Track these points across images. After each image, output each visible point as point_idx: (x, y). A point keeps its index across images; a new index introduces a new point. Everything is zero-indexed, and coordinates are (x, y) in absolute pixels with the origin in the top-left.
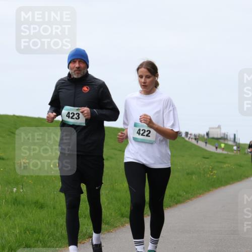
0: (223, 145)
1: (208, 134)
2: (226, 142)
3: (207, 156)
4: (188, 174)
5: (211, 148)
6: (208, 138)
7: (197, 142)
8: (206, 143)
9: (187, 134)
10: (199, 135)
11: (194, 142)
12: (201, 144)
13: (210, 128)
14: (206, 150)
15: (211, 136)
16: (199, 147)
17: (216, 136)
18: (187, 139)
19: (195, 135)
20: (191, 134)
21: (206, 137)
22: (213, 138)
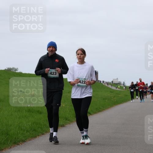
0: (119, 87)
1: (112, 82)
2: (120, 85)
3: (112, 91)
4: (104, 99)
5: (114, 88)
6: (112, 84)
7: (108, 85)
8: (112, 86)
9: (103, 82)
10: (109, 82)
11: (106, 85)
12: (110, 86)
13: (113, 79)
14: (111, 89)
15: (114, 83)
16: (109, 88)
17: (116, 83)
18: (103, 84)
19: (107, 82)
20: (105, 82)
21: (111, 83)
22: (115, 84)
